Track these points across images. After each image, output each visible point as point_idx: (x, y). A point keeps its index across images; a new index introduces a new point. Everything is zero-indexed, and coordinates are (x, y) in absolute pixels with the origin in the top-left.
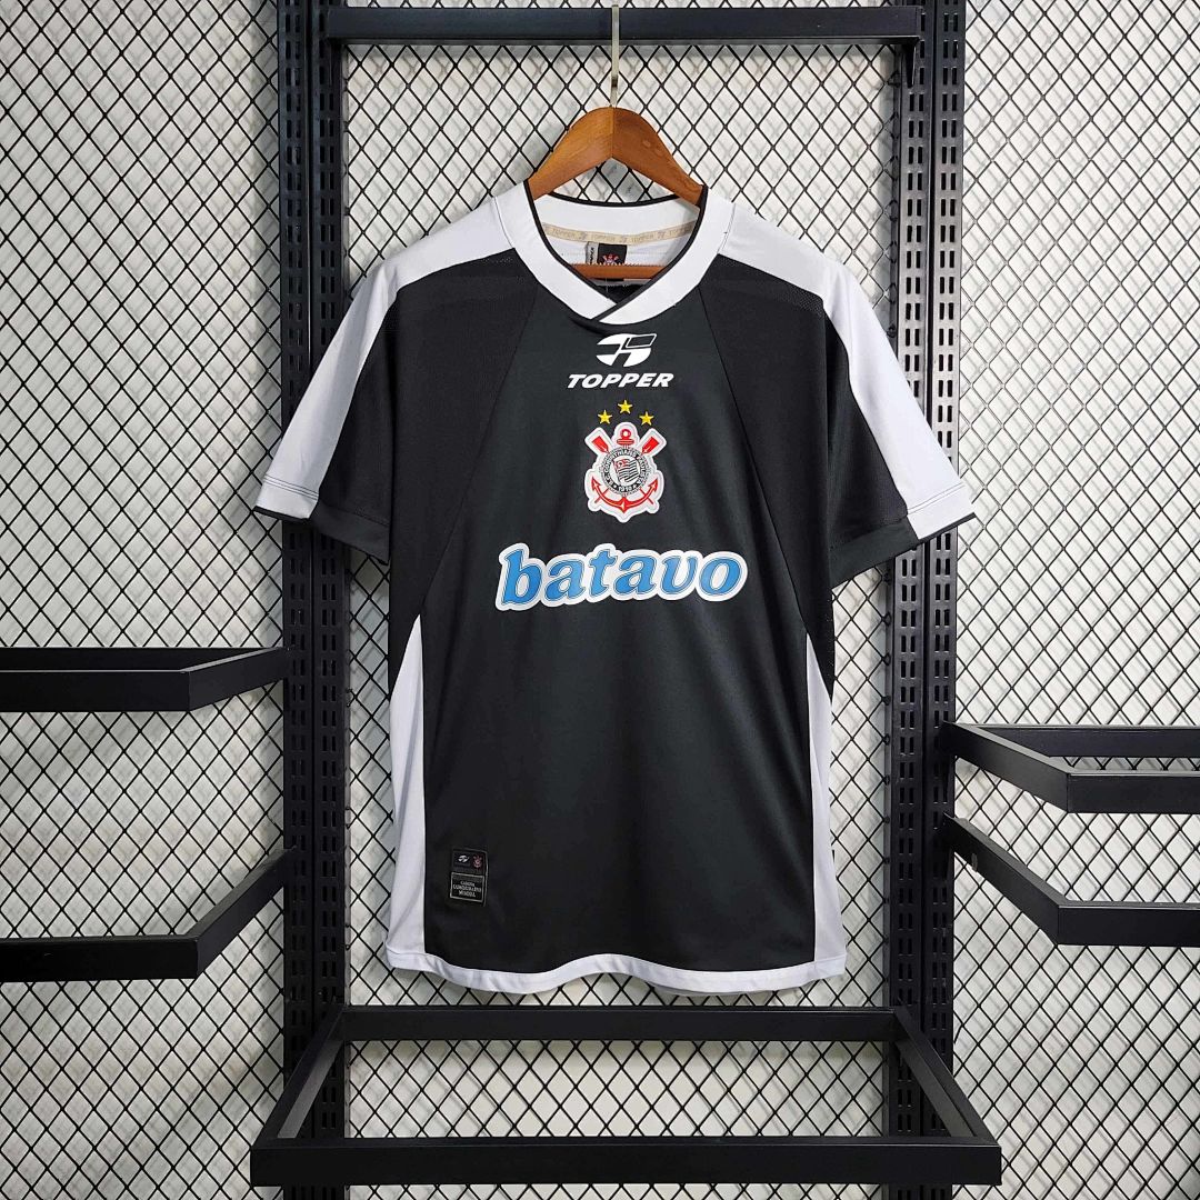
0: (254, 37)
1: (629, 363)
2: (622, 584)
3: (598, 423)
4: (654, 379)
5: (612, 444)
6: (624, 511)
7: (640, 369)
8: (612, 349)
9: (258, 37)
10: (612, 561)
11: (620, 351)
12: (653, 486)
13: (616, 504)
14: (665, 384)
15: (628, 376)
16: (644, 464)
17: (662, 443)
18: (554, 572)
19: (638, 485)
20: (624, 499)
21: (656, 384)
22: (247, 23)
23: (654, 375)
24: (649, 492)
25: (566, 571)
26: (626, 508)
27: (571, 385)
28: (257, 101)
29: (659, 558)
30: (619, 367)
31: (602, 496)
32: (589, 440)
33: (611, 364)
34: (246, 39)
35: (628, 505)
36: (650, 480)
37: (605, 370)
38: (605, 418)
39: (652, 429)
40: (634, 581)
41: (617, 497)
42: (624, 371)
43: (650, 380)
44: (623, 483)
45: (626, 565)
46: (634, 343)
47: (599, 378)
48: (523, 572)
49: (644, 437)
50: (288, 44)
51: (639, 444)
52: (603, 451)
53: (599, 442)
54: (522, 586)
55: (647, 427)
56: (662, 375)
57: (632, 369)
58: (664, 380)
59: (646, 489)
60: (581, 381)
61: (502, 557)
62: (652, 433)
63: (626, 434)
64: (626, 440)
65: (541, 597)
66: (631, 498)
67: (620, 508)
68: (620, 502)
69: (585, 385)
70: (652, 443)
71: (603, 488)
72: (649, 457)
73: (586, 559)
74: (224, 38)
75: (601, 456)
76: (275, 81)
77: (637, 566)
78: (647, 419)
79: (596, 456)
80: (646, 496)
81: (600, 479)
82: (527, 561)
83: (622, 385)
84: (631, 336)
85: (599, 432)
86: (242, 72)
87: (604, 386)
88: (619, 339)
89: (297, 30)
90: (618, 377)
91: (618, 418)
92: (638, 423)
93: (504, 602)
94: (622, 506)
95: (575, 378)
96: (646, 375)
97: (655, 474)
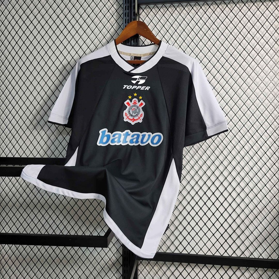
0: (117, 5)
1: (139, 83)
2: (131, 141)
3: (128, 98)
4: (145, 88)
5: (131, 104)
6: (133, 122)
7: (142, 85)
8: (135, 79)
9: (118, 5)
10: (129, 135)
11: (137, 80)
12: (141, 115)
13: (131, 120)
14: (148, 89)
15: (139, 87)
16: (139, 110)
17: (144, 104)
18: (114, 136)
19: (137, 115)
20: (133, 118)
21: (145, 89)
22: (115, 2)
23: (145, 87)
24: (140, 117)
25: (117, 136)
26: (134, 121)
27: (124, 88)
28: (117, 21)
29: (141, 134)
30: (137, 84)
31: (128, 117)
32: (125, 103)
33: (135, 83)
34: (115, 6)
35: (134, 120)
36: (140, 114)
37: (133, 85)
38: (130, 97)
39: (142, 100)
40: (135, 140)
41: (132, 118)
42: (138, 85)
43: (144, 88)
44: (133, 114)
45: (133, 136)
46: (141, 78)
47: (131, 86)
48: (105, 136)
49: (140, 103)
50: (126, 6)
51: (138, 104)
52: (129, 106)
53: (128, 103)
54: (105, 139)
55: (141, 100)
56: (147, 87)
57: (140, 85)
58: (148, 88)
59: (139, 116)
60: (127, 87)
61: (100, 132)
62: (142, 101)
63: (135, 102)
64: (135, 103)
65: (110, 142)
66: (135, 118)
67: (132, 121)
68: (132, 119)
69: (128, 88)
70: (142, 104)
71: (128, 115)
72: (141, 108)
73: (122, 134)
74: (109, 6)
75: (128, 107)
76: (122, 16)
77: (136, 136)
78: (141, 98)
79: (127, 107)
80: (139, 118)
81: (127, 113)
82: (107, 133)
83: (137, 89)
84: (141, 76)
85: (128, 101)
86: (114, 14)
87: (132, 89)
88: (137, 77)
89: (128, 3)
90: (136, 87)
91: (133, 97)
92: (138, 99)
93: (99, 143)
94: (133, 120)
95: (125, 86)
96: (143, 87)
97: (142, 112)
